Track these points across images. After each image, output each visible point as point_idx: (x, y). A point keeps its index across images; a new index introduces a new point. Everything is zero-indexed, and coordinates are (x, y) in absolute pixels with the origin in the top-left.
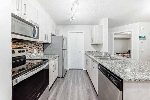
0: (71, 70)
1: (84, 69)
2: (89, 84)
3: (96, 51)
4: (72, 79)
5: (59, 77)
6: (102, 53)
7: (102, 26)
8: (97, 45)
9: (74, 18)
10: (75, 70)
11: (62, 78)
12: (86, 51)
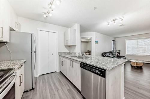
0: (42, 76)
1: (58, 71)
2: (68, 85)
3: (69, 51)
4: (47, 87)
5: (27, 91)
6: (76, 53)
7: (76, 30)
8: (69, 46)
9: (50, 15)
10: (48, 75)
11: (32, 91)
12: (59, 53)
